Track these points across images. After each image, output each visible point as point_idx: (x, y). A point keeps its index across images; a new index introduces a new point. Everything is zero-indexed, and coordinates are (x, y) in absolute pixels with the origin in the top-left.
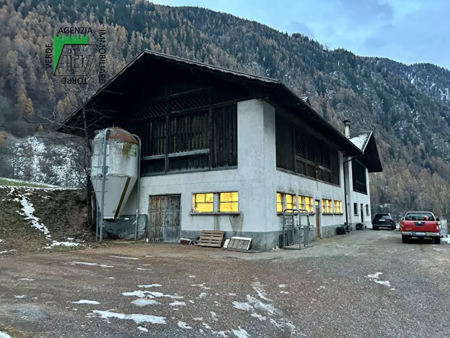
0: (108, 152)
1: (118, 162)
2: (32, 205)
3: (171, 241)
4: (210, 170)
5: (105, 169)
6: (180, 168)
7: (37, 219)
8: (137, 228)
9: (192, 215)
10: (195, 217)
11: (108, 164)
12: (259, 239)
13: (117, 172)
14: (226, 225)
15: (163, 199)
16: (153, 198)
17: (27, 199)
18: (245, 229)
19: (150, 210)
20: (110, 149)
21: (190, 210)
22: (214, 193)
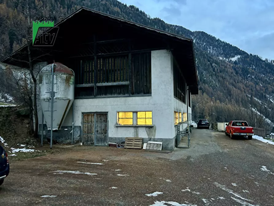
0: (55, 81)
1: (62, 89)
3: (100, 144)
4: (130, 96)
5: (53, 94)
6: (106, 94)
8: (73, 136)
9: (117, 127)
10: (119, 128)
11: (55, 90)
12: (167, 143)
13: (62, 96)
14: (143, 134)
15: (94, 115)
16: (85, 114)
18: (157, 137)
19: (83, 123)
20: (56, 79)
21: (115, 123)
22: (133, 112)
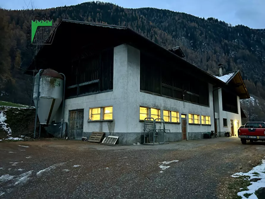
0: (41, 83)
1: (47, 90)
2: (6, 116)
3: (78, 139)
4: (99, 93)
5: (39, 93)
6: (85, 93)
7: (6, 124)
8: (62, 131)
9: (89, 122)
10: (90, 123)
12: (122, 137)
13: (46, 96)
14: (106, 128)
15: (76, 112)
16: (71, 112)
17: (3, 113)
18: (115, 131)
19: (69, 120)
20: (42, 81)
21: (88, 119)
22: (101, 108)
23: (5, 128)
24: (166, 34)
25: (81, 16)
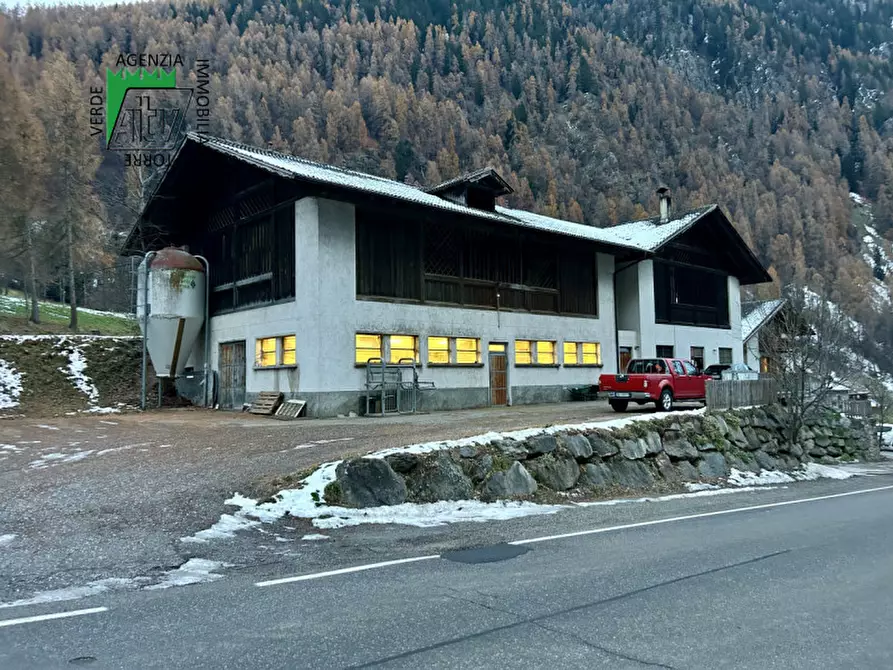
0: (150, 283)
1: (164, 298)
2: (85, 359)
3: (238, 408)
4: (273, 304)
5: (148, 308)
7: (86, 378)
8: (206, 390)
9: (256, 370)
11: (150, 302)
13: (163, 312)
14: (284, 384)
15: (232, 348)
16: (223, 346)
17: (79, 352)
19: (220, 365)
20: (153, 280)
21: (254, 362)
22: (277, 337)
23: (85, 388)
24: (622, 43)
25: (328, 6)
